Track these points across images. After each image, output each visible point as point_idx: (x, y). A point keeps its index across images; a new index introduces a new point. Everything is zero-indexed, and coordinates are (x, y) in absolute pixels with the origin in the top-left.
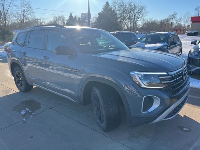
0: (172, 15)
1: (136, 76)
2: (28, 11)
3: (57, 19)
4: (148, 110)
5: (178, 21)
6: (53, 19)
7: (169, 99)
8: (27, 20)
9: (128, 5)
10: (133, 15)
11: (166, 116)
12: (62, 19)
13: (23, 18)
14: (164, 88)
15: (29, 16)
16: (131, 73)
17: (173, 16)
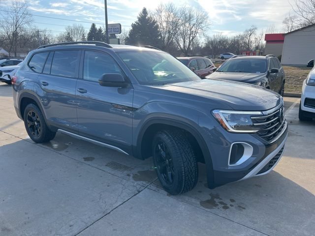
0: (250, 30)
1: (221, 115)
2: (24, 18)
3: (72, 32)
4: (237, 163)
5: (259, 39)
6: (65, 31)
7: (265, 147)
8: (23, 33)
9: (179, 13)
10: (189, 29)
11: (259, 171)
12: (80, 32)
13: (16, 29)
14: (257, 132)
15: (26, 26)
16: (215, 112)
17: (252, 32)
